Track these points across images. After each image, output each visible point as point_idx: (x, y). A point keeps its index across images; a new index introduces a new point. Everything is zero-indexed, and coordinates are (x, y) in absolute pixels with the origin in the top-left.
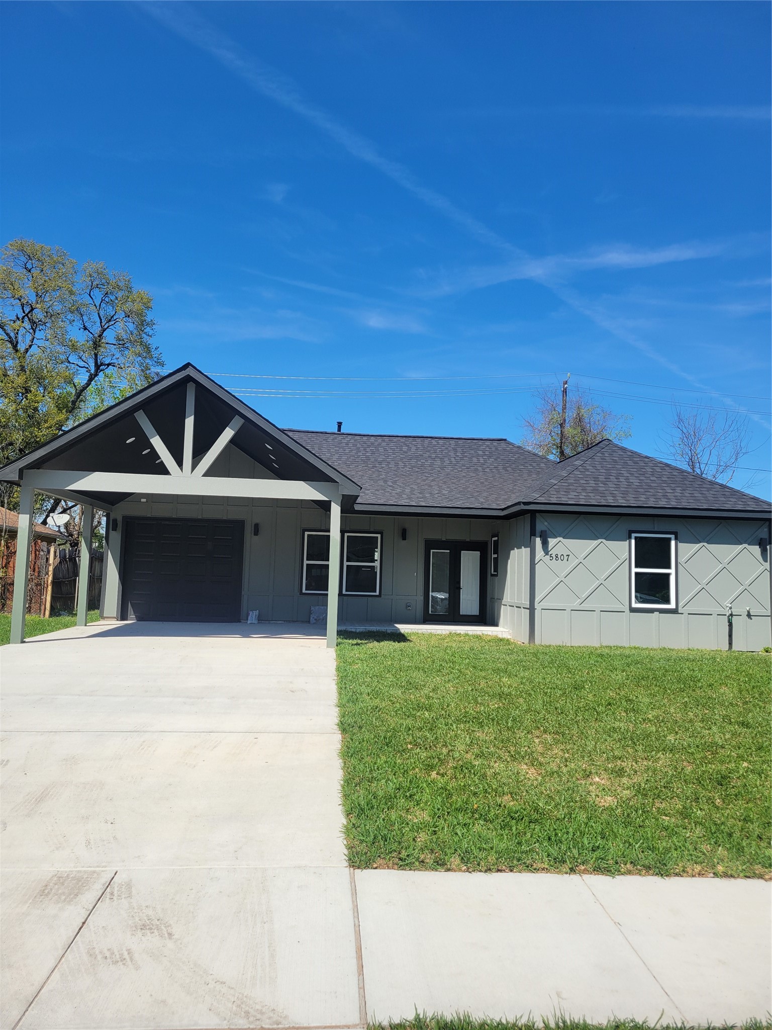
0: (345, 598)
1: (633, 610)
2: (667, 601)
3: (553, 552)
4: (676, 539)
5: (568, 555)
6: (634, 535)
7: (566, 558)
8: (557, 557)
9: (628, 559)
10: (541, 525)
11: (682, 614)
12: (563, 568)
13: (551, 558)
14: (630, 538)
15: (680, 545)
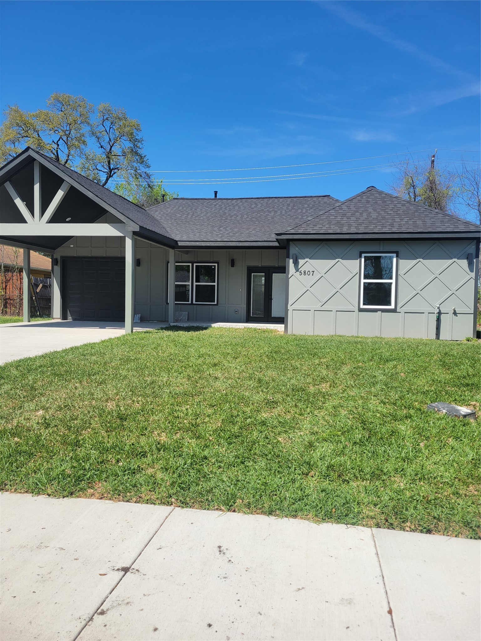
0: (195, 306)
1: (361, 310)
2: (389, 303)
3: (302, 269)
4: (397, 256)
5: (314, 272)
6: (363, 255)
7: (311, 273)
8: (305, 273)
9: (359, 273)
10: (294, 250)
11: (400, 312)
12: (308, 280)
13: (301, 274)
14: (360, 257)
15: (401, 261)
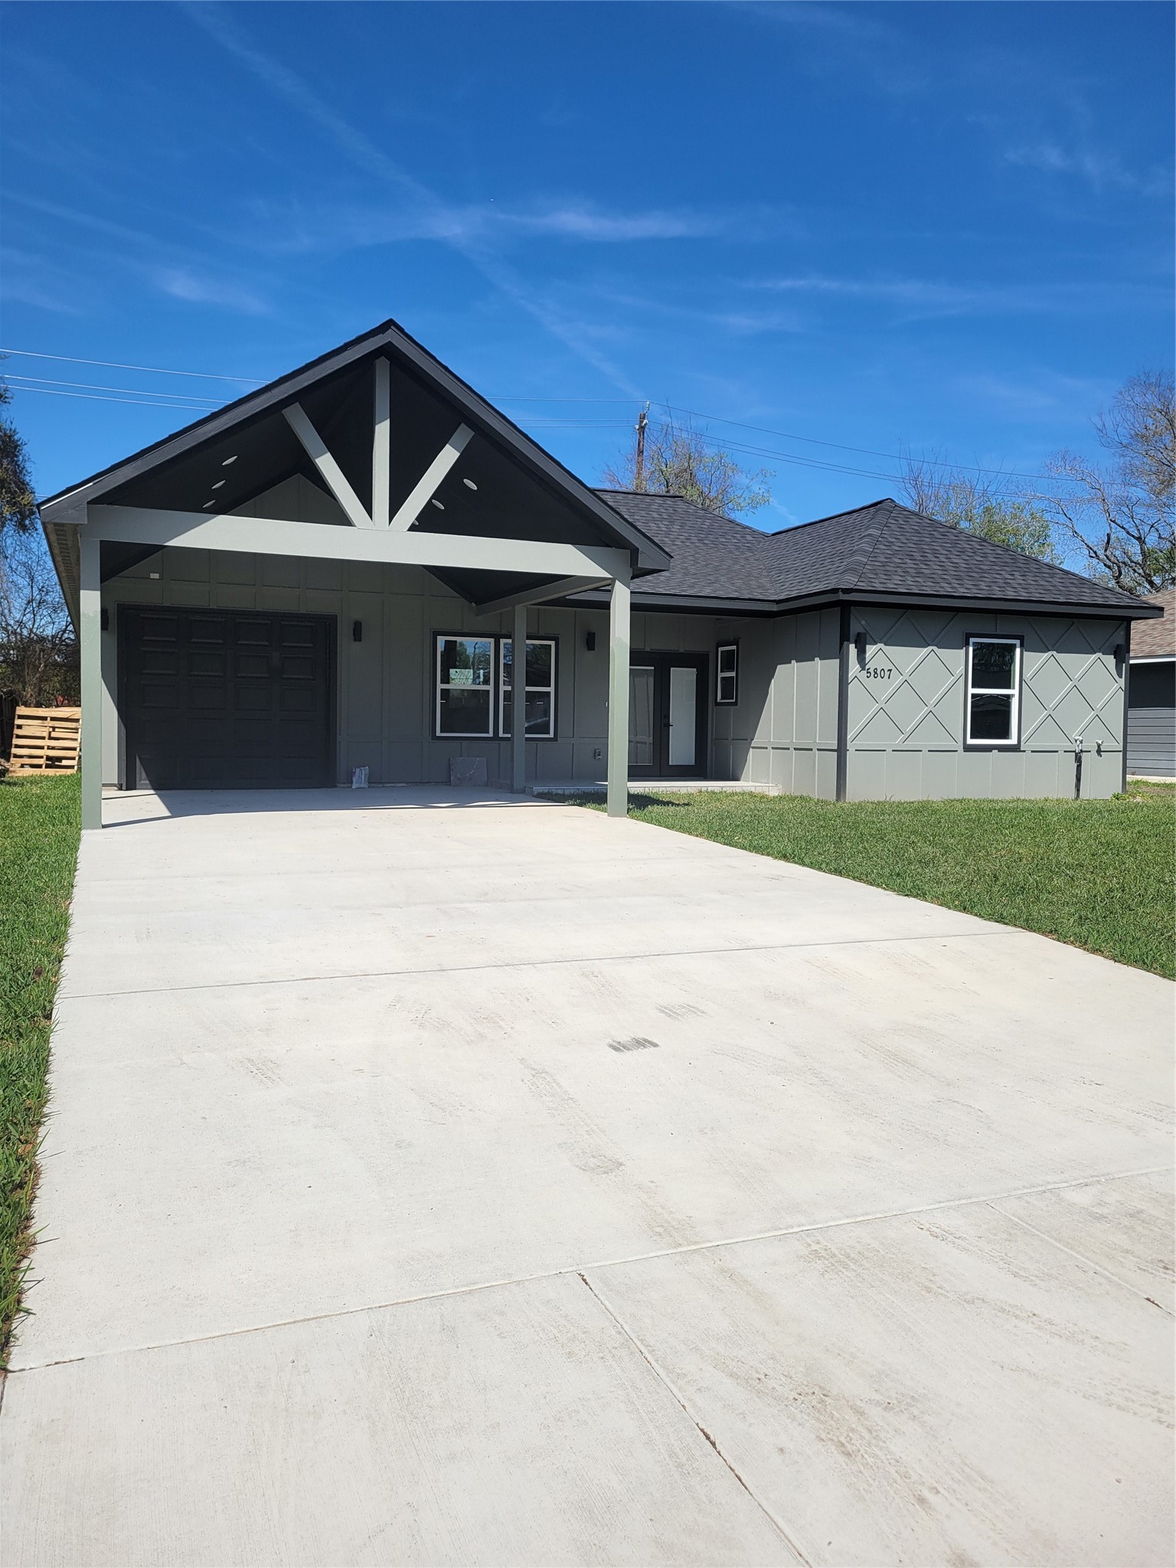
0: (503, 743)
1: (968, 748)
2: (1005, 733)
3: (871, 666)
4: (1022, 645)
5: (890, 670)
6: (972, 640)
7: (887, 674)
8: (876, 673)
9: (964, 675)
10: (856, 627)
11: (1024, 751)
12: (883, 688)
13: (869, 675)
14: (967, 644)
15: (1026, 653)
